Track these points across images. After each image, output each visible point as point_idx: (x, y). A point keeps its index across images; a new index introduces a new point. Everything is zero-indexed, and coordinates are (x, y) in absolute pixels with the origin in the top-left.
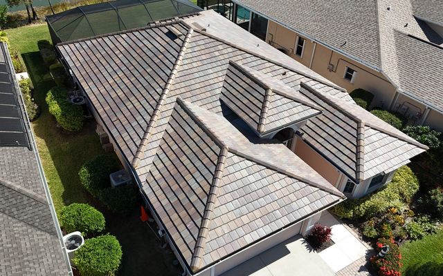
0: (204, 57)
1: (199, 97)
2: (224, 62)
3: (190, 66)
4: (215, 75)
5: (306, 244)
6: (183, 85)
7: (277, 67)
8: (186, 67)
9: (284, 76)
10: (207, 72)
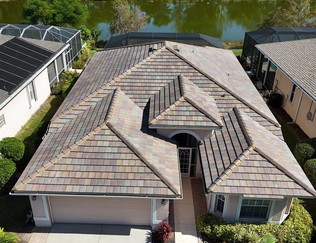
0: (160, 67)
1: (135, 92)
2: (174, 74)
3: (144, 70)
4: (160, 81)
5: (149, 236)
6: (129, 81)
7: (220, 89)
8: (141, 70)
9: (223, 98)
10: (154, 77)
